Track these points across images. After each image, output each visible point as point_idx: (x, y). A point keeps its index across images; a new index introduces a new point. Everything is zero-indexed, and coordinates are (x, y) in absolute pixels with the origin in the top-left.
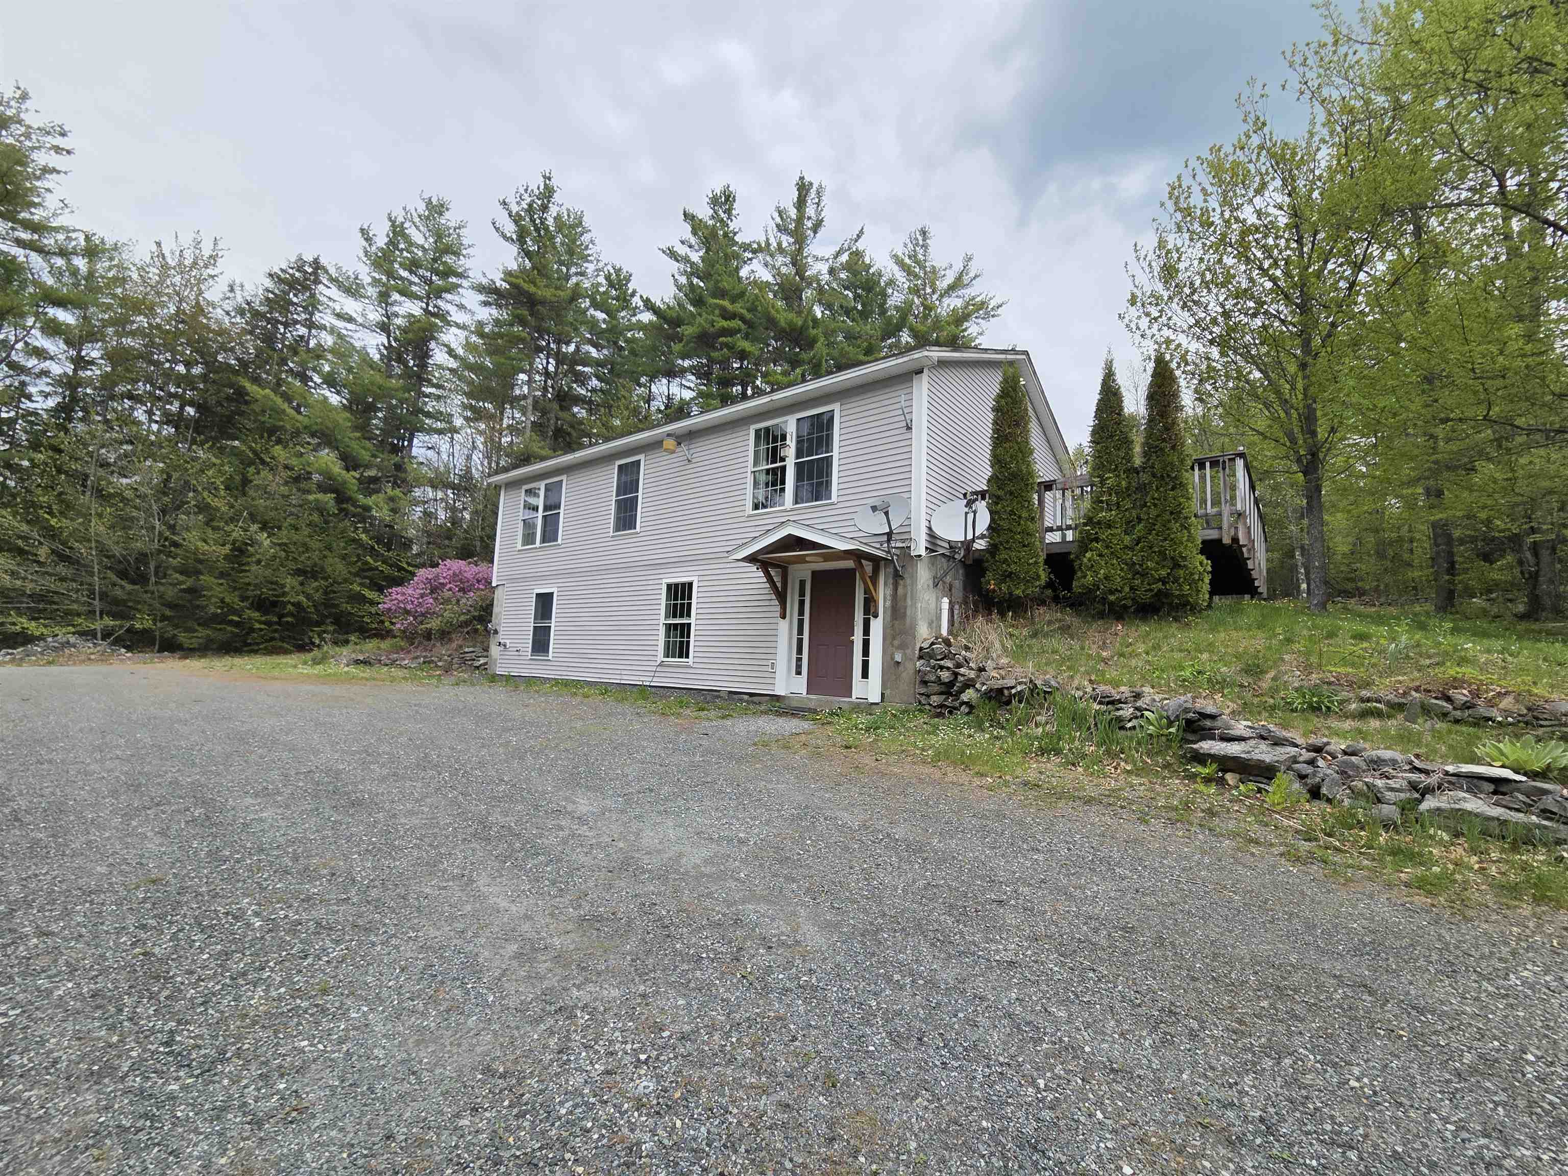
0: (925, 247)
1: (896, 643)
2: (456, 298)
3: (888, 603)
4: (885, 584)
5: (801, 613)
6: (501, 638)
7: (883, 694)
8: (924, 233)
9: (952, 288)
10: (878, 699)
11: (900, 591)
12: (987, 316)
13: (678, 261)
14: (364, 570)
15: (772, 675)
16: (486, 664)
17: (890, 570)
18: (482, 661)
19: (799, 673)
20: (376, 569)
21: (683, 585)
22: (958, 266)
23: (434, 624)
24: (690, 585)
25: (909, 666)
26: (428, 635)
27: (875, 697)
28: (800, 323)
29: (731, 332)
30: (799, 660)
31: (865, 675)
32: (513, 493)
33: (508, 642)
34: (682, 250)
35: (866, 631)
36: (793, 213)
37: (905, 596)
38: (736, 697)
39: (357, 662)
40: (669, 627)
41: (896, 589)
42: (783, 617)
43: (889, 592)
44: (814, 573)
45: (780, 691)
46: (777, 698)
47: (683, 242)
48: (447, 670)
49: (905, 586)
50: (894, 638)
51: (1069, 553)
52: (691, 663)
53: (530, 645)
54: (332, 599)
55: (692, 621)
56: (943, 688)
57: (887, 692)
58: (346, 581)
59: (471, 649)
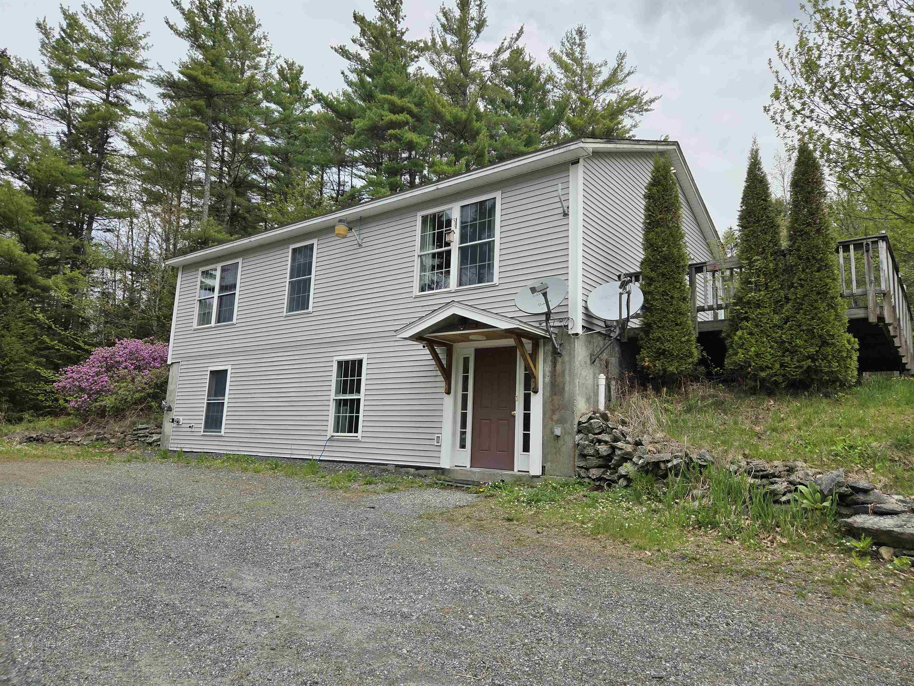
0: (582, 46)
1: (555, 417)
2: (135, 88)
3: (547, 379)
4: (545, 361)
5: (465, 388)
6: (174, 414)
7: (543, 467)
8: (580, 32)
9: (608, 84)
10: (539, 472)
11: (559, 367)
12: (641, 110)
13: (349, 59)
14: (39, 349)
15: (437, 449)
16: (159, 440)
17: (549, 348)
18: (155, 437)
19: (463, 446)
20: (52, 347)
21: (353, 362)
22: (613, 64)
23: (108, 401)
24: (360, 362)
25: (568, 438)
26: (102, 413)
27: (536, 470)
28: (464, 117)
29: (400, 125)
30: (463, 433)
31: (526, 448)
32: (189, 276)
33: (181, 418)
34: (354, 49)
35: (527, 406)
36: (457, 13)
37: (563, 372)
38: (403, 470)
39: (30, 440)
40: (339, 403)
41: (554, 364)
42: (448, 392)
43: (548, 369)
44: (478, 352)
45: (445, 464)
46: (442, 471)
47: (354, 41)
48: (120, 447)
49: (563, 363)
50: (553, 412)
51: (721, 331)
52: (359, 438)
53: (203, 422)
54: (8, 377)
55: (362, 396)
56: (601, 462)
57: (548, 465)
58: (22, 359)
59: (144, 426)
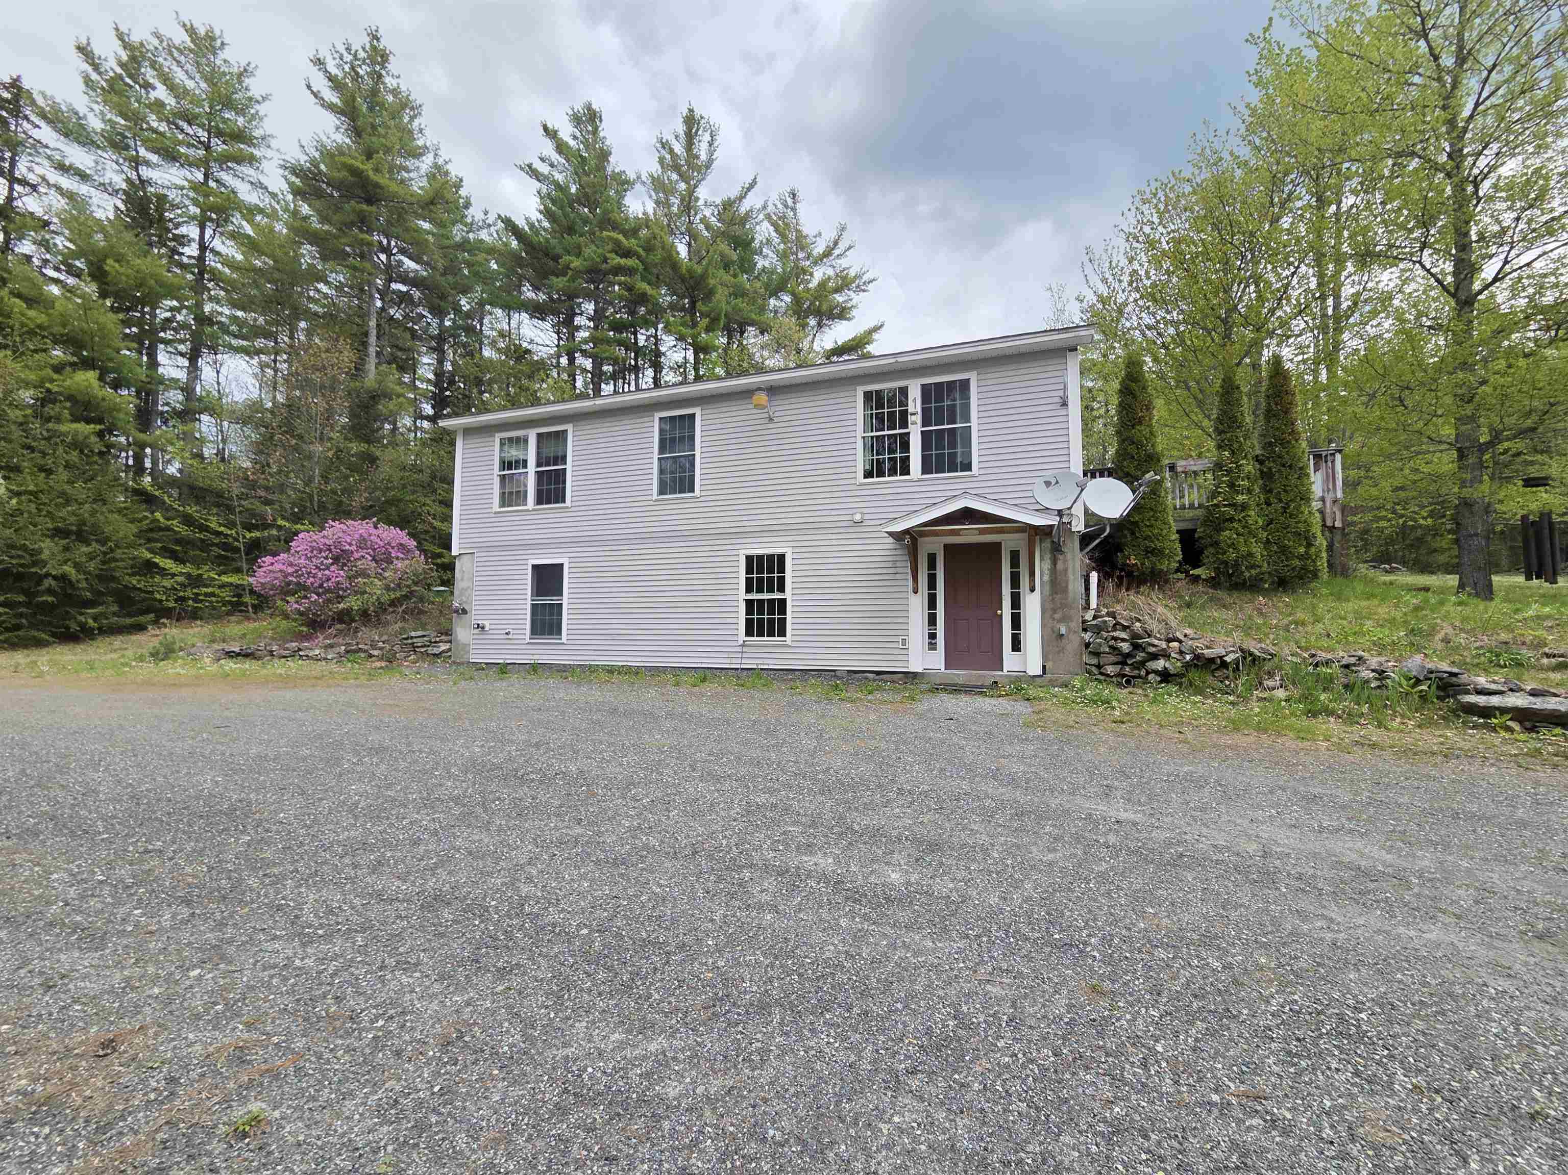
0: (794, 209)
1: (1057, 616)
3: (1046, 578)
4: (1042, 559)
5: (932, 585)
6: (475, 617)
7: (1044, 667)
8: (794, 195)
9: (827, 254)
10: (1039, 672)
11: (1060, 566)
12: (860, 289)
13: (539, 181)
14: (151, 530)
15: (905, 652)
16: (449, 650)
17: (1047, 544)
18: (443, 647)
19: (932, 646)
20: (168, 529)
21: (771, 557)
22: (829, 235)
24: (782, 558)
25: (1072, 637)
26: (344, 617)
27: (1035, 669)
29: (630, 271)
30: (933, 636)
31: (1016, 645)
32: (476, 442)
33: (485, 623)
34: (544, 169)
35: (1016, 602)
37: (1066, 570)
38: (857, 676)
39: (230, 655)
40: (749, 603)
41: (1054, 562)
42: (916, 592)
43: (1047, 565)
44: (947, 547)
45: (915, 667)
46: (915, 675)
47: (542, 160)
48: (390, 659)
49: (1065, 561)
50: (1054, 611)
52: (789, 643)
53: (528, 627)
54: (113, 570)
55: (788, 595)
56: (1119, 658)
57: (1049, 665)
58: (130, 546)
59: (420, 633)
